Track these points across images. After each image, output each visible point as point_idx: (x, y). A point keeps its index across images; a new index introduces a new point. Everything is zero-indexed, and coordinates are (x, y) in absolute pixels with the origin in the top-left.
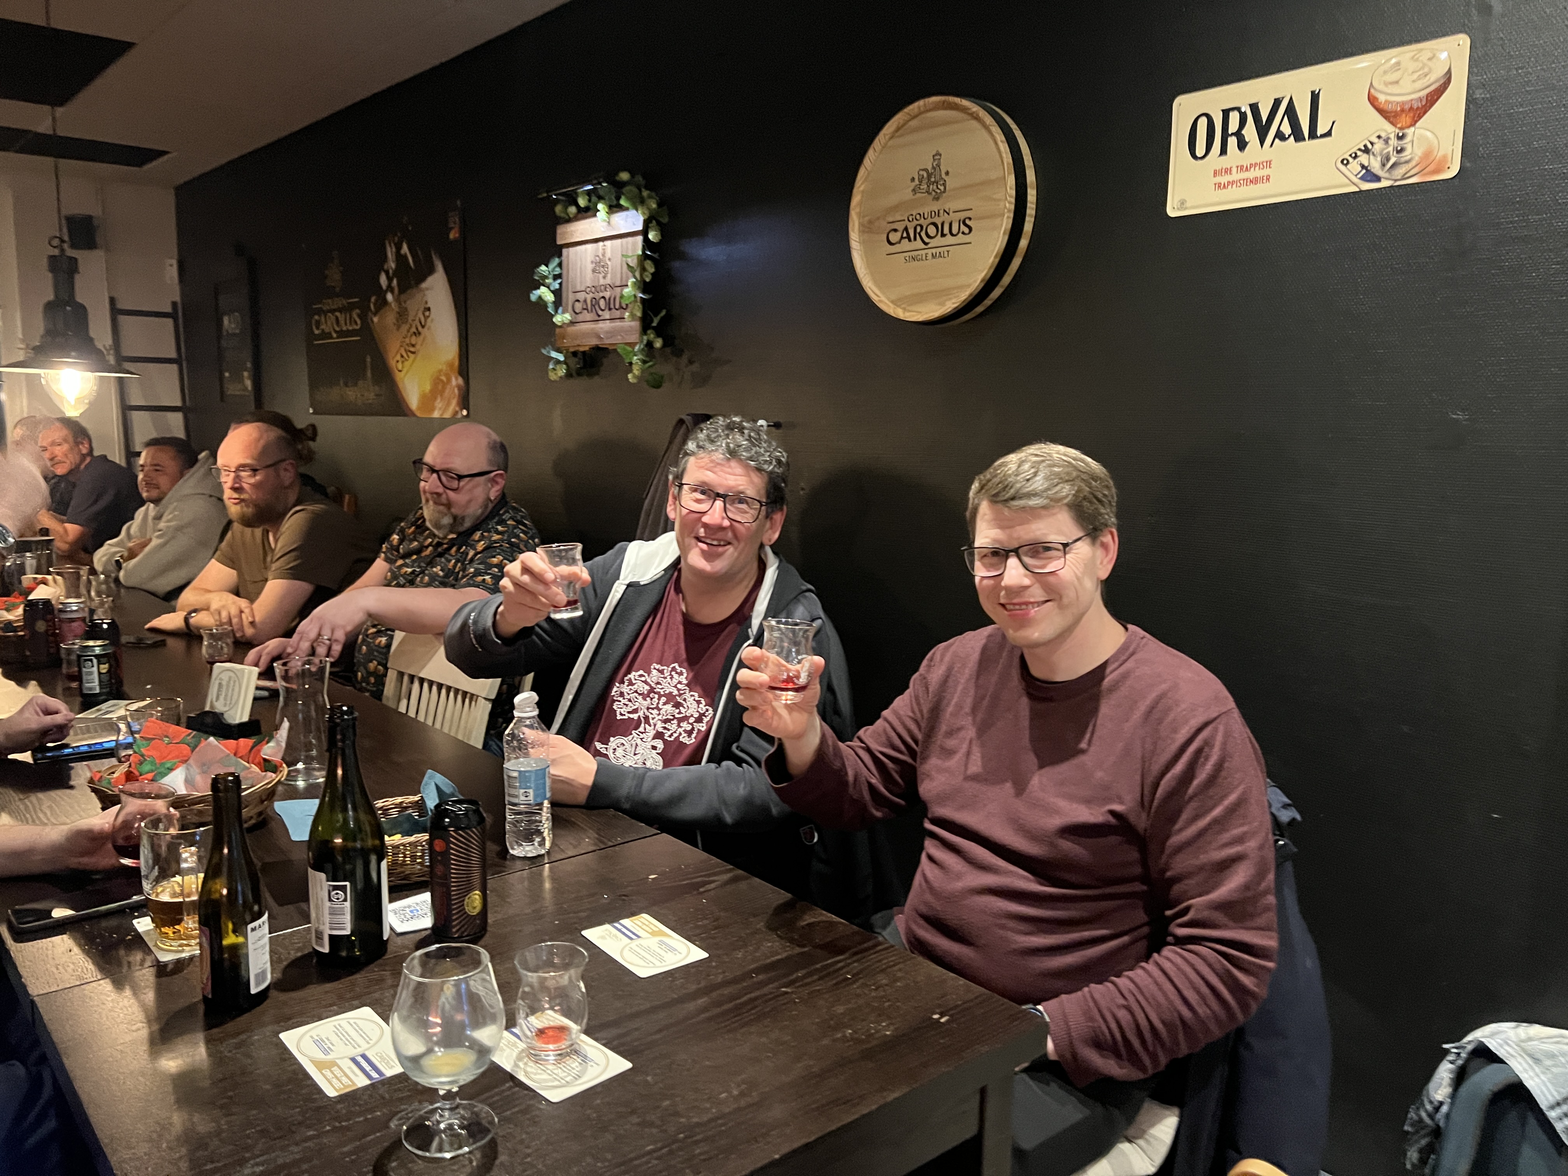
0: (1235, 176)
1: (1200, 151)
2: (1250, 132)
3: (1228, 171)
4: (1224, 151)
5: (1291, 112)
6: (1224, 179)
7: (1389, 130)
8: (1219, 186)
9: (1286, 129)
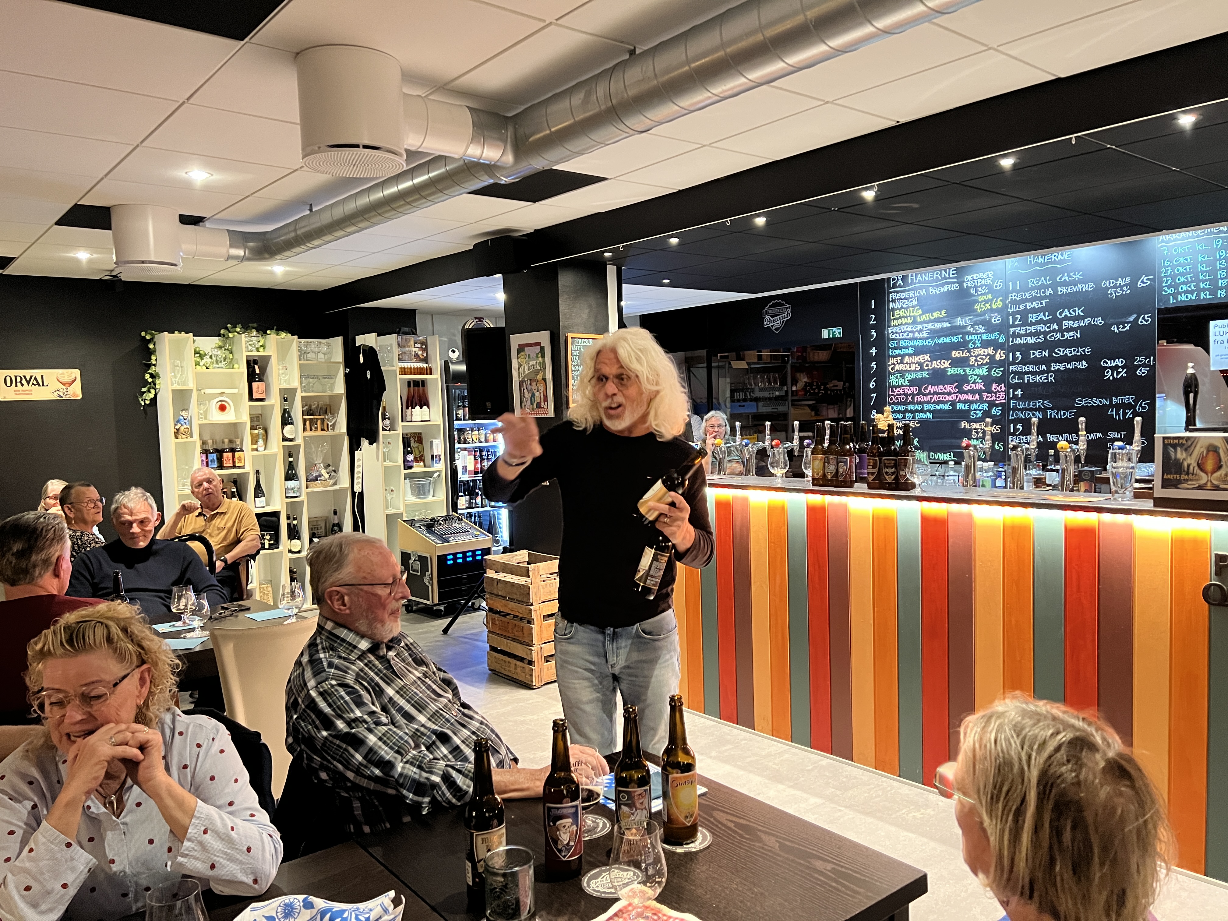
0: (21, 392)
1: (9, 384)
2: (24, 382)
3: (19, 391)
4: (16, 386)
5: (35, 379)
6: (18, 393)
7: (64, 387)
8: (16, 394)
9: (35, 383)
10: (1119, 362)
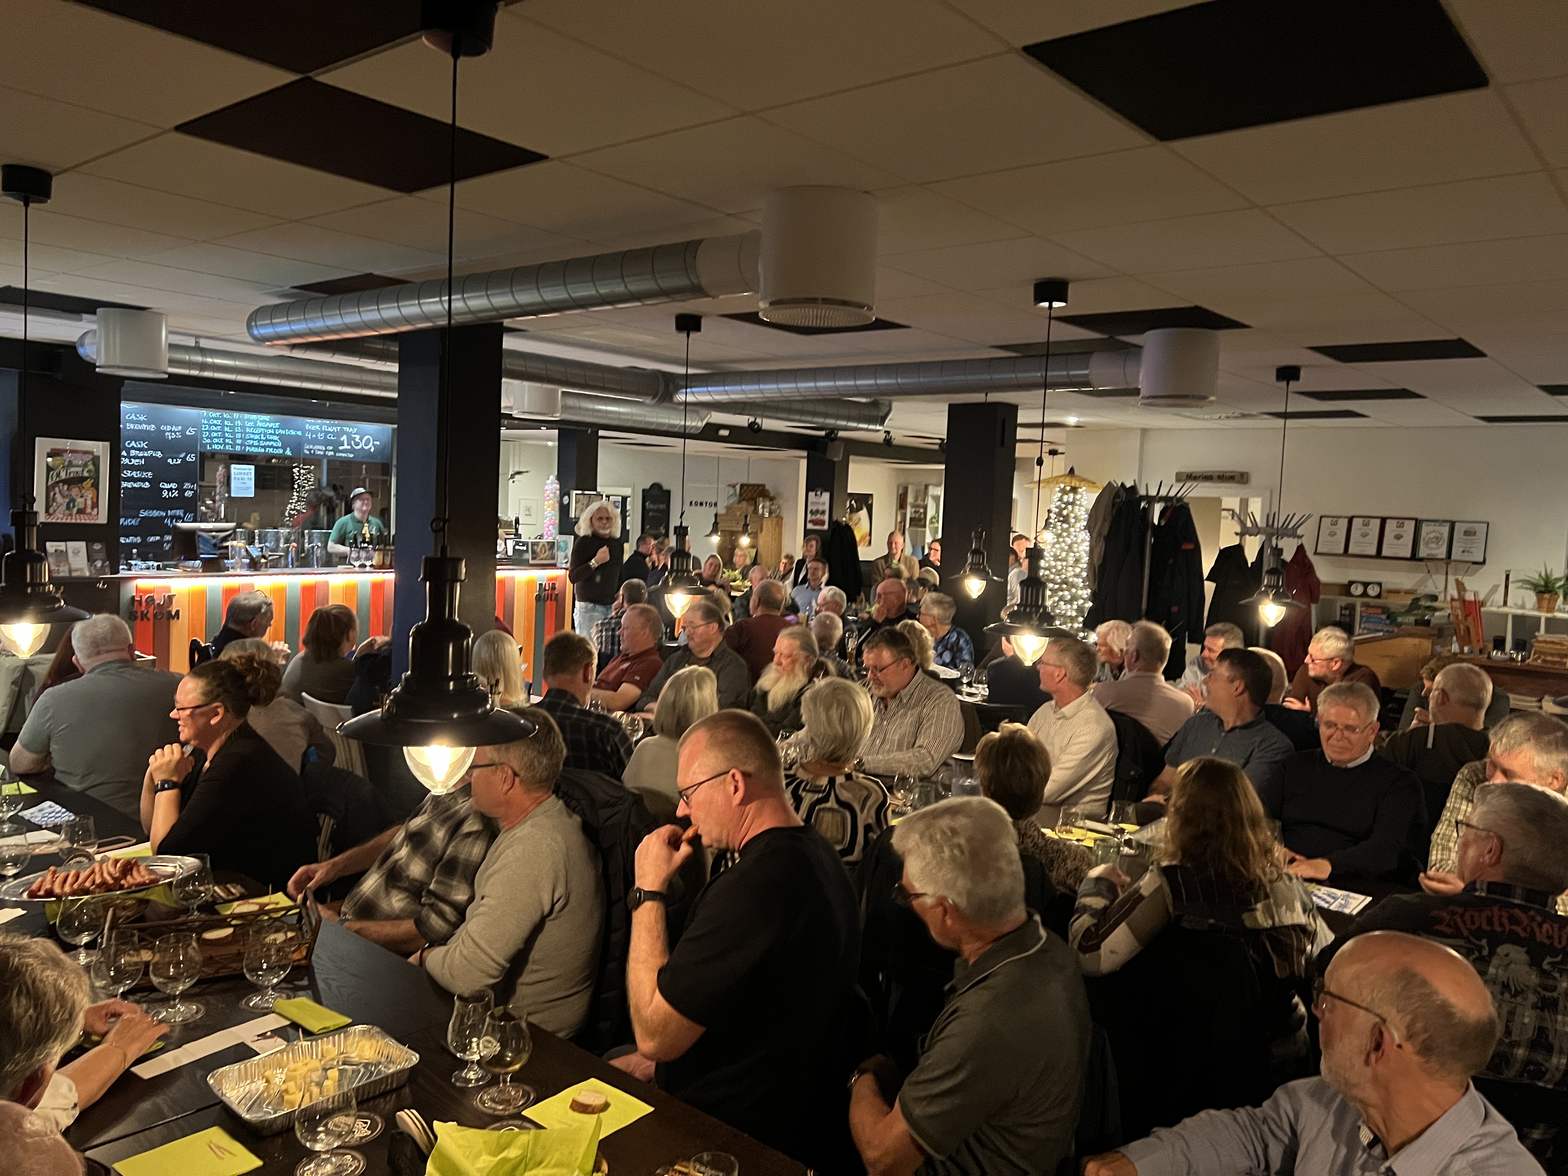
10: (173, 486)
